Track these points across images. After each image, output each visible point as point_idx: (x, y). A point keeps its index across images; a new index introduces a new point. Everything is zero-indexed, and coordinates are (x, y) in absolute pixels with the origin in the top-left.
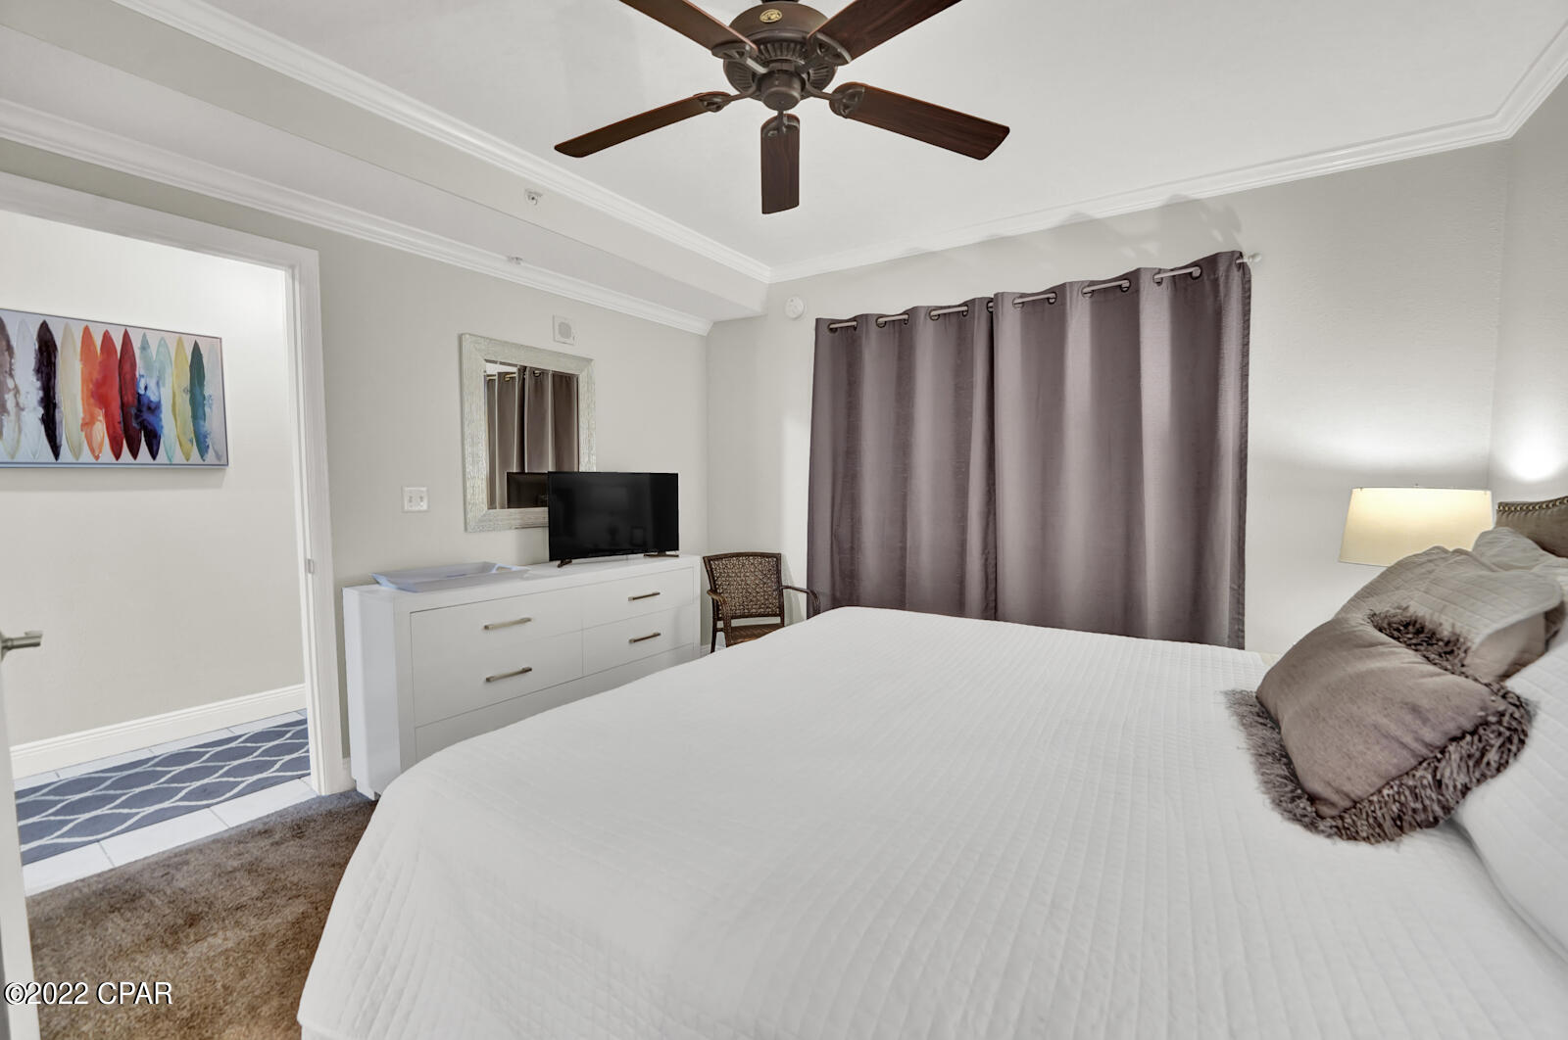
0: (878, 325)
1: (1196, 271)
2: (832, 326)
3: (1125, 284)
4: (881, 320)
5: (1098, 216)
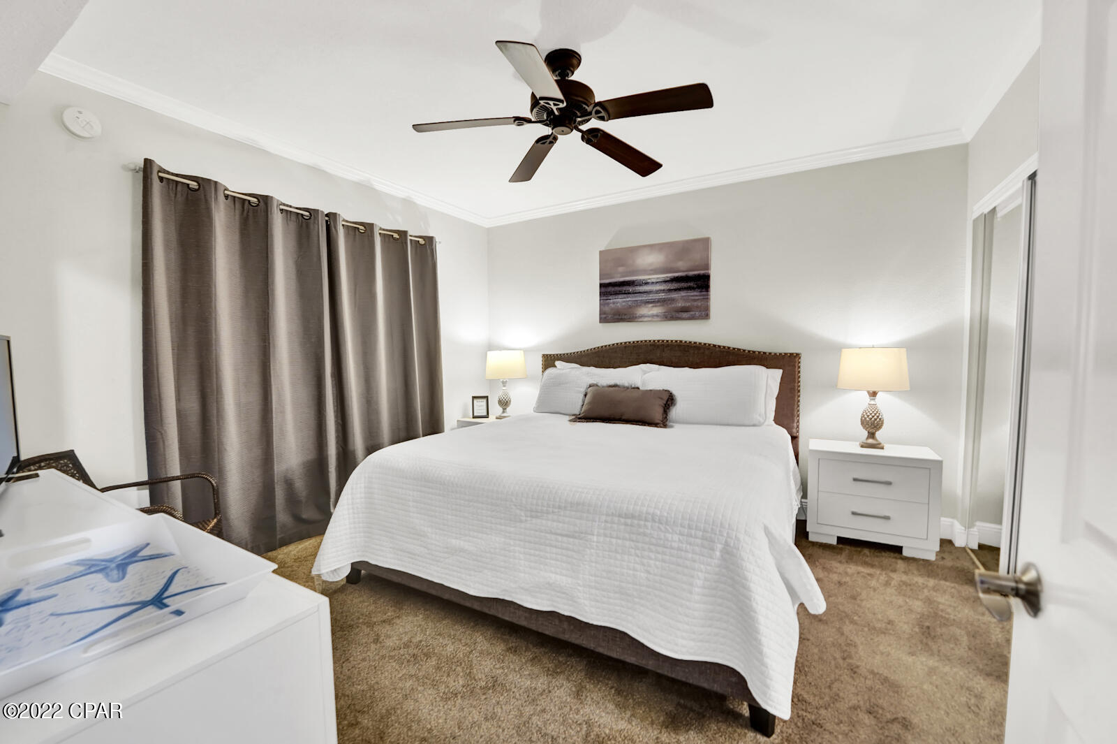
0: (225, 195)
2: (164, 175)
4: (226, 192)
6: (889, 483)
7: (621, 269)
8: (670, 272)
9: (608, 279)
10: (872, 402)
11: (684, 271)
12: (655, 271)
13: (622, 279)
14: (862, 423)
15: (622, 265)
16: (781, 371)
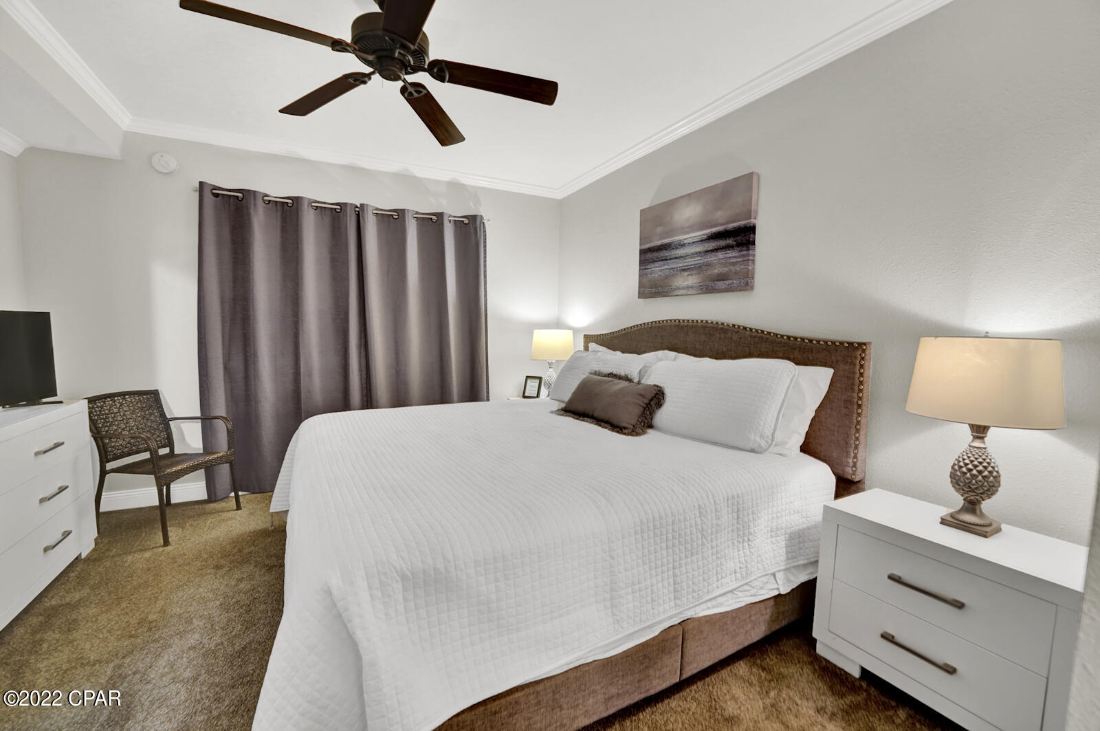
0: (264, 201)
1: (466, 221)
2: (214, 191)
3: (434, 218)
4: (266, 198)
5: (418, 175)
6: (960, 605)
7: (659, 230)
8: (707, 227)
9: (647, 243)
10: (977, 444)
11: (723, 225)
12: (692, 228)
13: (659, 243)
14: (953, 476)
15: (660, 225)
16: (831, 371)
